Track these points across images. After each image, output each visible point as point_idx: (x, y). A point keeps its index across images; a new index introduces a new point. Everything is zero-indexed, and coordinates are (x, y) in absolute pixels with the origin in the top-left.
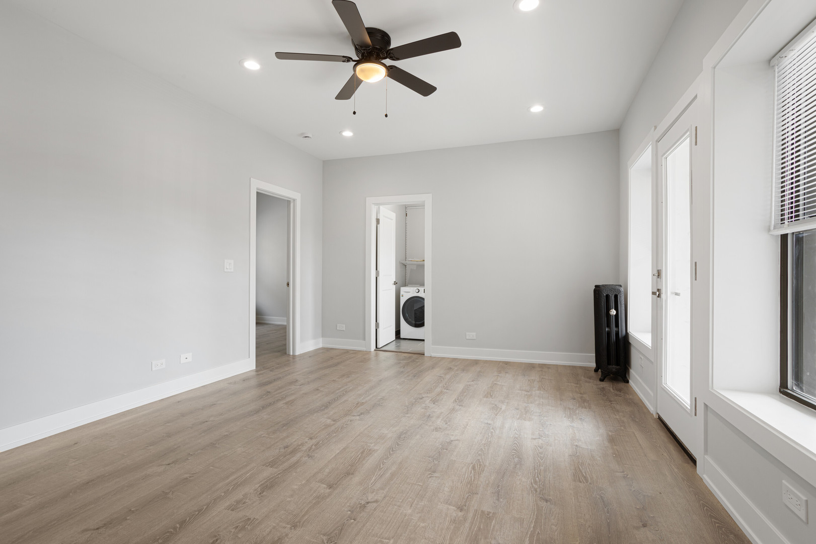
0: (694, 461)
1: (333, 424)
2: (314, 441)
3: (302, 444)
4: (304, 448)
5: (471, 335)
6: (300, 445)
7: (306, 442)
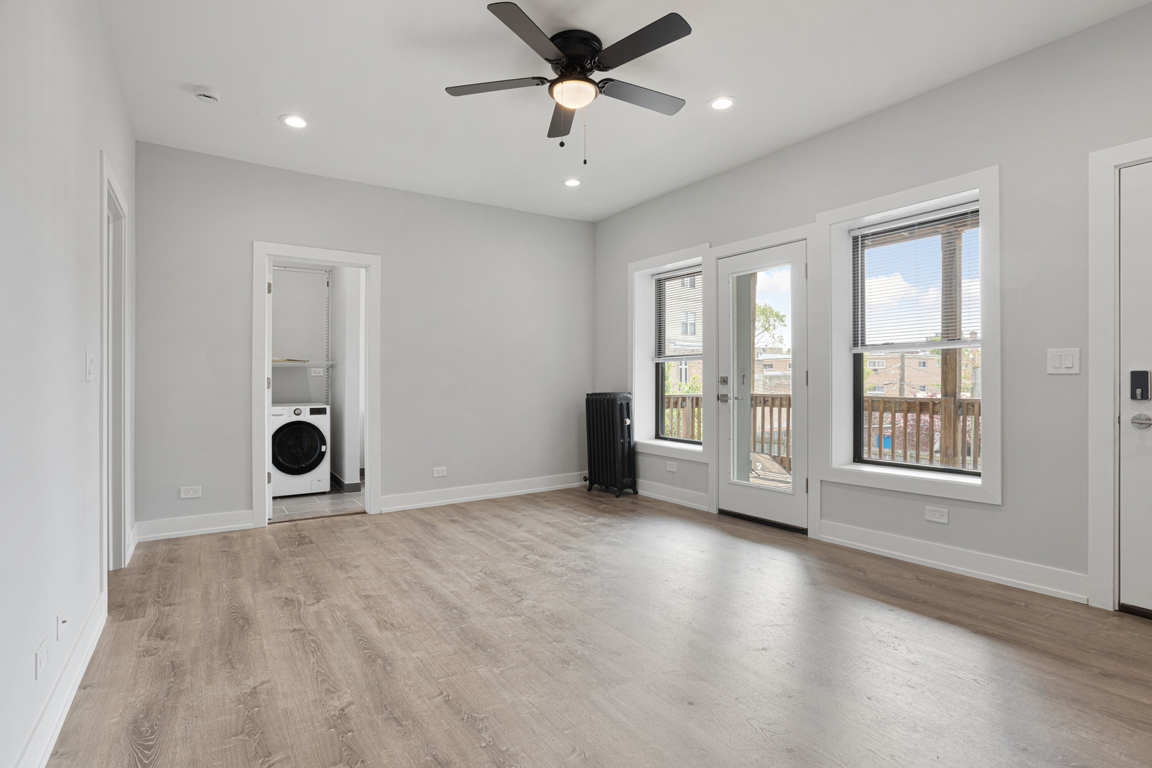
0: (804, 531)
5: (440, 470)
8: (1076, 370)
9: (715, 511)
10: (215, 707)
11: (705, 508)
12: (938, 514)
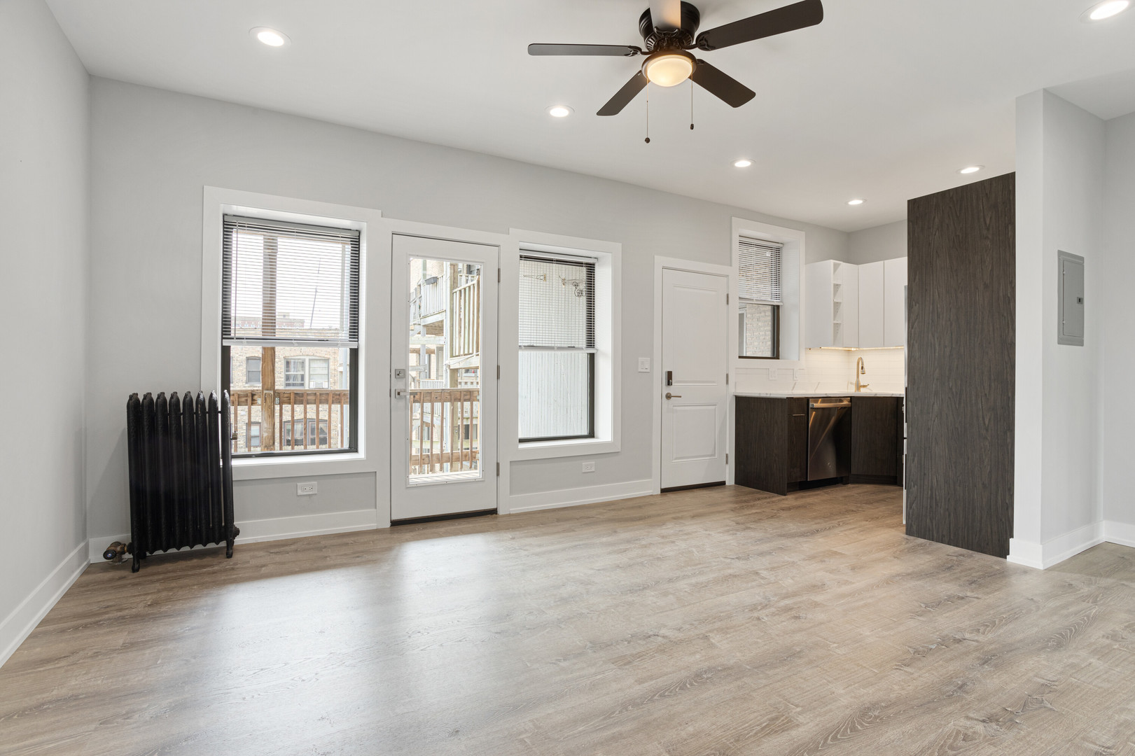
0: (493, 512)
1: (711, 631)
2: (756, 614)
3: (773, 614)
4: (773, 609)
6: (777, 614)
7: (767, 616)
8: (648, 371)
9: (388, 525)
10: (1041, 739)
11: (372, 526)
12: (589, 466)
